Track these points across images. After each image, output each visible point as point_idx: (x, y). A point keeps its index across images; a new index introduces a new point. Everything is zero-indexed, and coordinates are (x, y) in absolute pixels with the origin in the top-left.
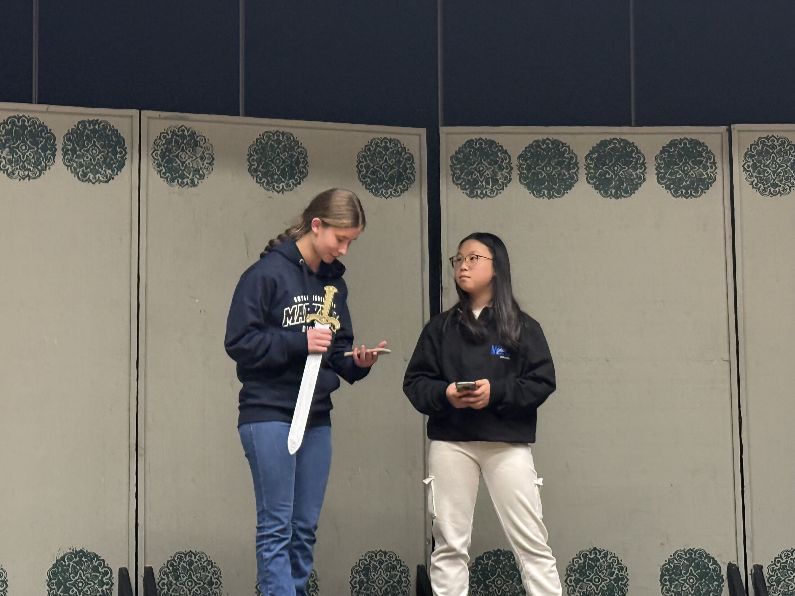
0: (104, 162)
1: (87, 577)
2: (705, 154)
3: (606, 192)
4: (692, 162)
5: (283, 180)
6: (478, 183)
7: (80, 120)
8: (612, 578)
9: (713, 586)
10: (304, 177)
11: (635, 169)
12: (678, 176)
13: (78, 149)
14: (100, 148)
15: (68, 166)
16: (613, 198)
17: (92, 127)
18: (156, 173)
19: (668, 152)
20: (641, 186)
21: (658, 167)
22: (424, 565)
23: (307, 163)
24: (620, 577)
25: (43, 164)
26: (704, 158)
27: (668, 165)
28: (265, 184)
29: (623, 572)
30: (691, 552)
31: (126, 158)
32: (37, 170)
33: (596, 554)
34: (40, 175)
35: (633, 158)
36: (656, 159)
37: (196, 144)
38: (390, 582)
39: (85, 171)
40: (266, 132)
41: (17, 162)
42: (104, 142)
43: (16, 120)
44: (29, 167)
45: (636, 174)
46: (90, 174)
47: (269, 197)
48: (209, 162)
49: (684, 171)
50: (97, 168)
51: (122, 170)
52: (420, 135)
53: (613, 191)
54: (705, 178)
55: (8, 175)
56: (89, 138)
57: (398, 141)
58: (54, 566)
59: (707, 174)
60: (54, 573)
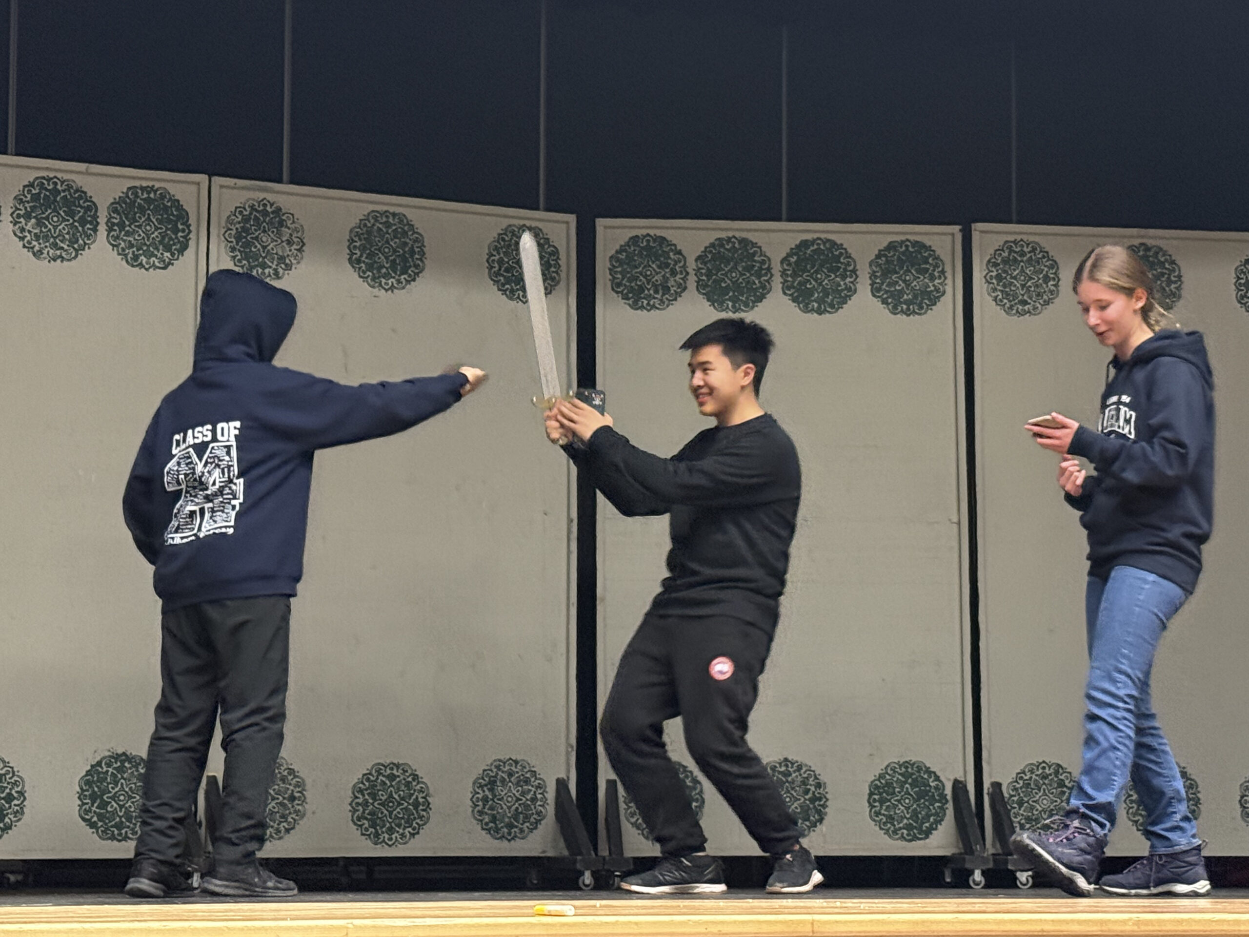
0: (161, 242)
1: (131, 789)
2: (933, 259)
3: (806, 306)
4: (916, 270)
5: (393, 275)
6: (644, 291)
7: (129, 186)
8: (807, 797)
9: (934, 808)
10: (421, 272)
11: (844, 277)
12: (898, 288)
13: (127, 223)
14: (156, 224)
15: (113, 246)
16: (815, 315)
17: (145, 196)
18: (229, 259)
19: (885, 256)
20: (850, 299)
21: (873, 275)
22: (565, 778)
23: (424, 254)
24: (818, 795)
25: (81, 242)
26: (931, 264)
27: (886, 273)
28: (369, 281)
29: (822, 789)
30: (906, 764)
31: (190, 239)
32: (72, 250)
33: (787, 766)
34: (76, 256)
35: (842, 263)
36: (870, 265)
37: (281, 223)
38: (521, 800)
39: (136, 253)
40: (373, 211)
41: (46, 238)
42: (162, 215)
43: (45, 182)
44: (62, 245)
45: (845, 284)
46: (142, 257)
47: (375, 296)
48: (298, 247)
49: (905, 281)
50: (151, 249)
51: (185, 253)
52: (567, 223)
53: (816, 305)
54: (932, 291)
55: (34, 254)
56: (142, 210)
57: (541, 230)
58: (88, 773)
59: (934, 285)
60: (88, 783)
